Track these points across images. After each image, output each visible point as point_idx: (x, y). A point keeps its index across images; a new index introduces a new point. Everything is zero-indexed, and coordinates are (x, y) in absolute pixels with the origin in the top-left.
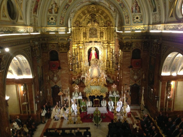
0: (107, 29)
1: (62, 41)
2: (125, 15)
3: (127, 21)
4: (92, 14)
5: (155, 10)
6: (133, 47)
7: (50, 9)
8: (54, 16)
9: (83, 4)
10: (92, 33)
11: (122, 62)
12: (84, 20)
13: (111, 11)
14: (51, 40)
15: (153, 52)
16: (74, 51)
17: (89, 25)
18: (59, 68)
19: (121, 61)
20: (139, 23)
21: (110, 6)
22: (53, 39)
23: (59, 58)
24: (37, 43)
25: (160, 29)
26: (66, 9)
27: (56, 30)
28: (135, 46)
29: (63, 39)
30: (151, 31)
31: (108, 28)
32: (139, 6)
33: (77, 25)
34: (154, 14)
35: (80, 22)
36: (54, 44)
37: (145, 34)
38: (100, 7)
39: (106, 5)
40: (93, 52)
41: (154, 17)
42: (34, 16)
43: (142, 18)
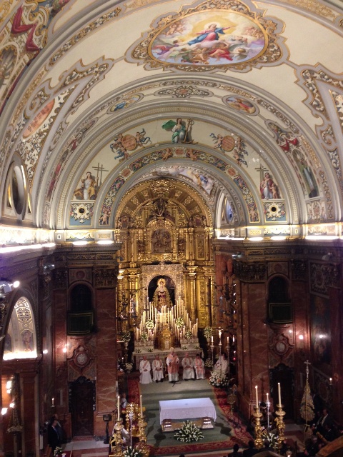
0: (194, 232)
1: (103, 261)
2: (247, 202)
3: (253, 214)
4: (158, 200)
5: (314, 193)
7: (78, 190)
8: (86, 204)
10: (158, 241)
12: (140, 212)
13: (203, 193)
14: (76, 260)
18: (94, 330)
20: (278, 219)
21: (201, 184)
22: (81, 258)
23: (94, 303)
26: (117, 190)
27: (89, 235)
28: (274, 272)
29: (105, 256)
31: (197, 230)
32: (277, 184)
33: (125, 224)
34: (312, 202)
35: (130, 218)
37: (294, 244)
38: (177, 185)
39: (193, 181)
41: (311, 207)
43: (284, 210)
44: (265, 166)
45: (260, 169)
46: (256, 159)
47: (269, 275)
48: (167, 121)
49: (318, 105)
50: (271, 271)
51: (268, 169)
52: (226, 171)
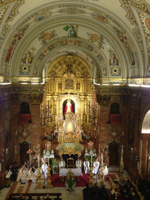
0: (84, 80)
1: (34, 92)
2: (102, 67)
3: (105, 73)
4: (68, 65)
5: (133, 64)
6: (111, 100)
7: (24, 59)
8: (27, 65)
9: (60, 54)
10: (68, 84)
11: (99, 117)
12: (60, 70)
13: (89, 62)
14: (22, 91)
15: (133, 107)
16: (47, 103)
17: (65, 75)
18: (30, 122)
19: (98, 115)
20: (117, 75)
21: (87, 58)
22: (24, 90)
23: (31, 110)
24: (6, 94)
25: (138, 83)
26: (41, 59)
27: (28, 80)
28: (114, 100)
29: (35, 90)
30: (130, 85)
31: (86, 79)
32: (118, 59)
33: (52, 76)
34: (133, 68)
35: (55, 73)
36: (26, 96)
37: (123, 88)
38: (77, 58)
39: (84, 56)
40: (69, 105)
41: (132, 70)
42: (5, 65)
43: (120, 71)
44: (112, 49)
45: (110, 51)
46: (108, 46)
47: (111, 102)
48: (66, 26)
49: (132, 18)
50: (112, 99)
51: (114, 51)
52: (93, 52)
